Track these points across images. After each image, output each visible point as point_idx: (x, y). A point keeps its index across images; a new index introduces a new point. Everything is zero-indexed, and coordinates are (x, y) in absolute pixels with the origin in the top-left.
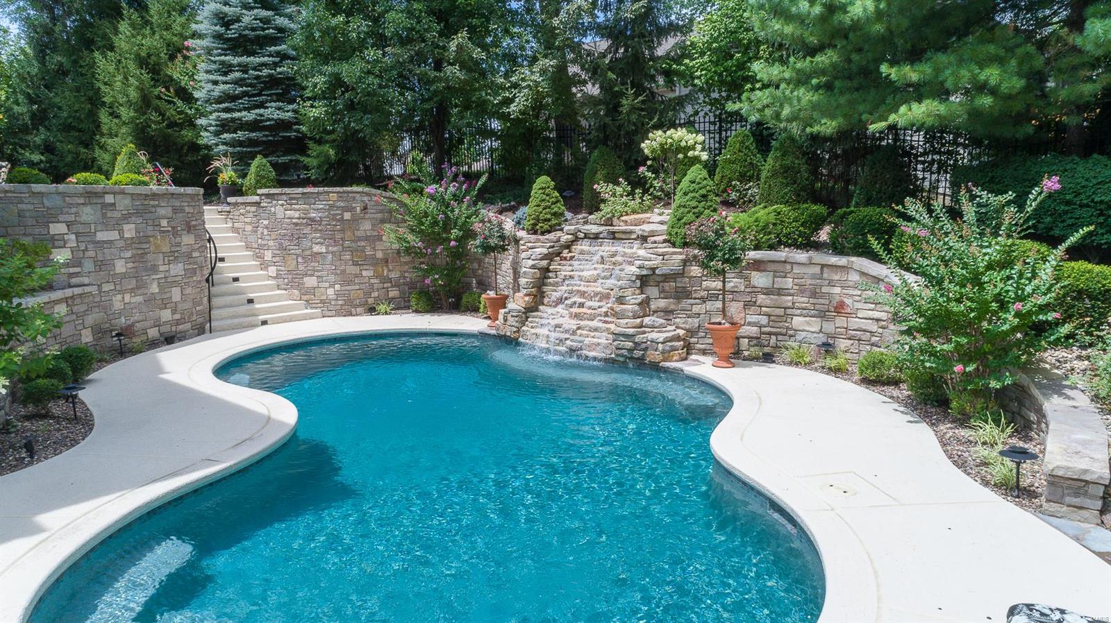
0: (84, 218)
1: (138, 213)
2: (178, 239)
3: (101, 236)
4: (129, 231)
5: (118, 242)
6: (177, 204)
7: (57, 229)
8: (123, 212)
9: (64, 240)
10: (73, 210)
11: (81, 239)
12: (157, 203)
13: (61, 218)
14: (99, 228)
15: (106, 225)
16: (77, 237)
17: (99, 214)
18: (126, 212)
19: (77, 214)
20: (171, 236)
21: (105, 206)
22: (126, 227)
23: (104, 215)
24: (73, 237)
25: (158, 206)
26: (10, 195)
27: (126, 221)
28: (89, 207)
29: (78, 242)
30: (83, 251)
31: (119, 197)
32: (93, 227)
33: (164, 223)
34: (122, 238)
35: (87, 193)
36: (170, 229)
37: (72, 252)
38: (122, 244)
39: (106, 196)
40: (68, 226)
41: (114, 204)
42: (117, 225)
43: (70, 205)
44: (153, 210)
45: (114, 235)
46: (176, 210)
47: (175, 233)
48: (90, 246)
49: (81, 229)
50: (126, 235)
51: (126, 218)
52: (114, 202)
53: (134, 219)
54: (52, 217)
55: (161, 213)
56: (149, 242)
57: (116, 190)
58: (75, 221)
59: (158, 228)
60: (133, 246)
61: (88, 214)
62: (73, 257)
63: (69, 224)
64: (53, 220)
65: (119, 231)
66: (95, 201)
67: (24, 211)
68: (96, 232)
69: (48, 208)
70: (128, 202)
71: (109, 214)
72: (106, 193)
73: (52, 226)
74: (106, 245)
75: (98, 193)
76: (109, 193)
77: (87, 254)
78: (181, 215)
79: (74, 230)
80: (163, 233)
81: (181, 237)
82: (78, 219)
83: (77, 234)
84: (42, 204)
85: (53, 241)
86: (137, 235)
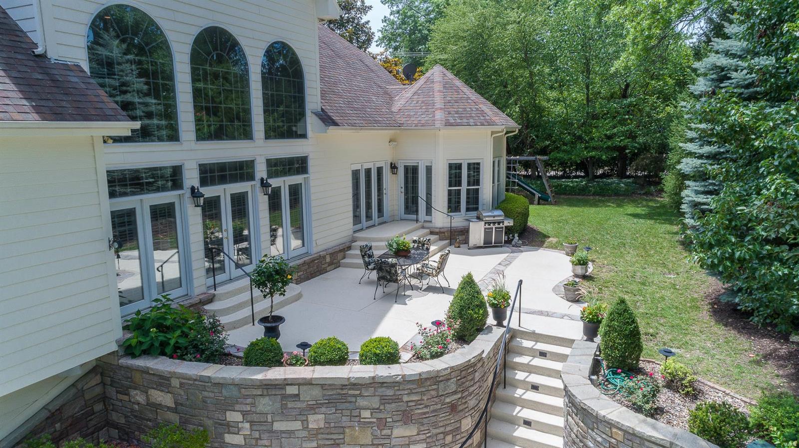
0: (260, 408)
1: (330, 402)
2: (386, 432)
3: (277, 426)
4: (316, 421)
5: (300, 432)
6: (390, 392)
7: (233, 416)
8: (309, 403)
9: (238, 427)
10: (249, 401)
11: (255, 428)
12: (358, 392)
13: (237, 407)
14: (277, 418)
15: (284, 413)
16: (251, 426)
17: (278, 405)
18: (314, 402)
19: (253, 405)
20: (376, 428)
21: (285, 397)
22: (311, 418)
23: (284, 407)
24: (247, 425)
25: (360, 395)
26: (197, 383)
27: (313, 412)
28: (267, 398)
29: (252, 430)
30: (257, 439)
31: (303, 388)
32: (269, 417)
33: (366, 414)
34: (305, 428)
35: (266, 385)
36: (375, 420)
37: (245, 439)
38: (305, 434)
39: (288, 388)
40: (243, 416)
41: (298, 395)
42: (302, 415)
43: (246, 397)
44: (353, 399)
45: (297, 425)
46: (384, 400)
47: (382, 423)
48: (265, 436)
49: (255, 418)
50: (311, 426)
51: (313, 408)
52: (297, 392)
53: (323, 409)
54: (229, 405)
55: (361, 404)
56: (344, 433)
57: (300, 381)
58: (250, 411)
59: (357, 419)
60: (320, 436)
61: (265, 404)
62: (245, 444)
63: (244, 414)
64: (230, 408)
65: (302, 421)
66: (273, 393)
67: (206, 397)
68: (272, 422)
69: (225, 397)
70: (316, 392)
71: (290, 405)
72: (287, 385)
73: (228, 413)
74: (283, 435)
75: (277, 385)
76: (291, 385)
77: (260, 442)
78: (393, 405)
79: (249, 419)
80: (365, 425)
81: (391, 428)
82: (253, 409)
83: (252, 423)
84: (221, 393)
85: (231, 428)
86: (327, 426)
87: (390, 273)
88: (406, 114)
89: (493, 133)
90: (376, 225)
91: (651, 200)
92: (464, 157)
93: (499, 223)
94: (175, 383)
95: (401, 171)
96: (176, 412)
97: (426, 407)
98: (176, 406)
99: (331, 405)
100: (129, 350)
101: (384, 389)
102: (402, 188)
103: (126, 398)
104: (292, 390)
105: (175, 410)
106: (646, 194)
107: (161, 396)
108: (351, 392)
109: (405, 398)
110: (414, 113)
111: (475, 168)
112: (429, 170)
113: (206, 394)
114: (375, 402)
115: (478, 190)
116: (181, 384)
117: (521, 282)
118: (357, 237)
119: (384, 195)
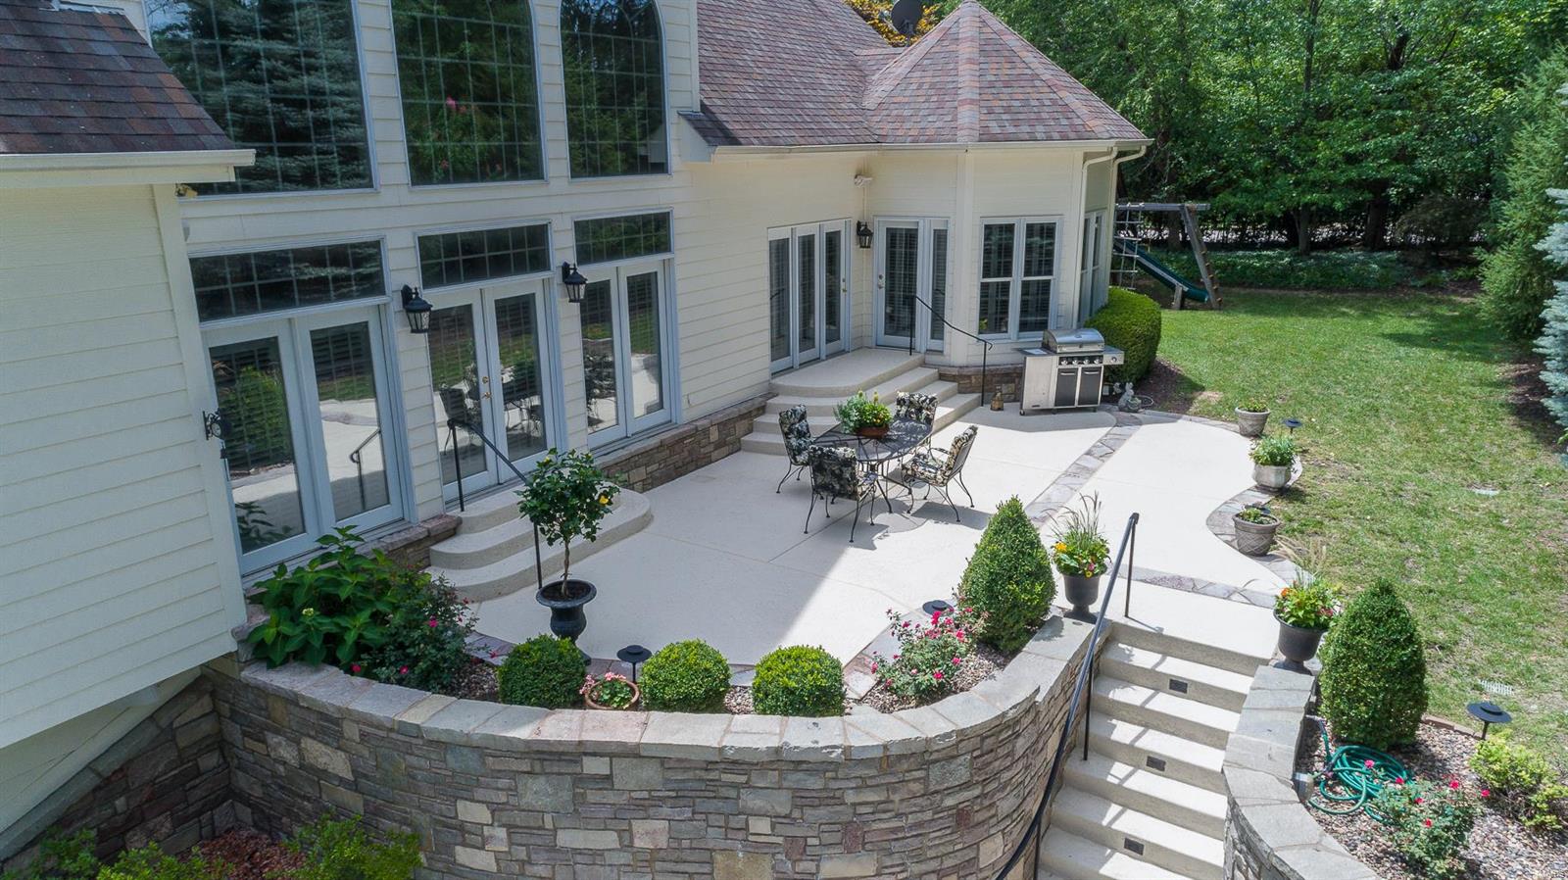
0: (528, 799)
1: (679, 797)
2: (806, 866)
3: (567, 839)
4: (649, 833)
5: (615, 854)
6: (815, 783)
7: (473, 812)
8: (634, 795)
9: (482, 835)
10: (504, 782)
11: (517, 838)
12: (743, 779)
13: (479, 794)
14: (565, 823)
15: (578, 813)
16: (509, 834)
17: (566, 795)
18: (645, 795)
19: (513, 791)
20: (782, 857)
21: (579, 779)
22: (638, 826)
23: (578, 800)
24: (502, 833)
25: (747, 785)
26: (393, 735)
27: (642, 814)
28: (542, 779)
29: (511, 843)
30: (523, 862)
31: (620, 763)
32: (548, 818)
33: (761, 826)
34: (628, 846)
35: (538, 752)
36: (780, 840)
37: (497, 860)
38: (624, 858)
39: (585, 759)
40: (493, 812)
41: (609, 778)
42: (620, 818)
43: (497, 774)
44: (733, 793)
45: (609, 840)
46: (802, 799)
47: (797, 848)
48: (540, 857)
49: (519, 819)
50: (638, 843)
51: (644, 807)
52: (608, 773)
53: (666, 811)
54: (462, 788)
55: (750, 804)
56: (711, 862)
57: (613, 749)
58: (507, 803)
59: (741, 835)
60: (658, 865)
61: (538, 793)
62: (499, 871)
63: (495, 809)
64: (465, 794)
65: (620, 832)
66: (556, 769)
67: (416, 768)
68: (555, 830)
69: (453, 771)
70: (650, 773)
71: (593, 796)
72: (586, 754)
73: (460, 805)
74: (579, 858)
75: (563, 753)
76: (594, 754)
77: (529, 870)
78: (822, 811)
79: (504, 820)
80: (756, 849)
81: (817, 859)
82: (513, 801)
83: (511, 828)
84: (445, 761)
85: (464, 833)
86: (675, 845)
87: (839, 477)
88: (895, 112)
89: (1087, 156)
90: (823, 357)
91: (1439, 302)
92: (1021, 209)
93: (1092, 359)
94: (351, 731)
95: (880, 242)
96: (356, 791)
97: (899, 815)
98: (356, 778)
99: (682, 802)
100: (261, 650)
101: (800, 775)
102: (881, 277)
103: (259, 747)
104: (594, 766)
105: (354, 786)
106: (1428, 287)
107: (326, 754)
108: (727, 777)
109: (851, 797)
110: (911, 112)
111: (1043, 235)
112: (940, 238)
113: (413, 760)
114: (782, 803)
115: (1048, 283)
116: (363, 735)
117: (1135, 517)
118: (779, 387)
119: (842, 293)
